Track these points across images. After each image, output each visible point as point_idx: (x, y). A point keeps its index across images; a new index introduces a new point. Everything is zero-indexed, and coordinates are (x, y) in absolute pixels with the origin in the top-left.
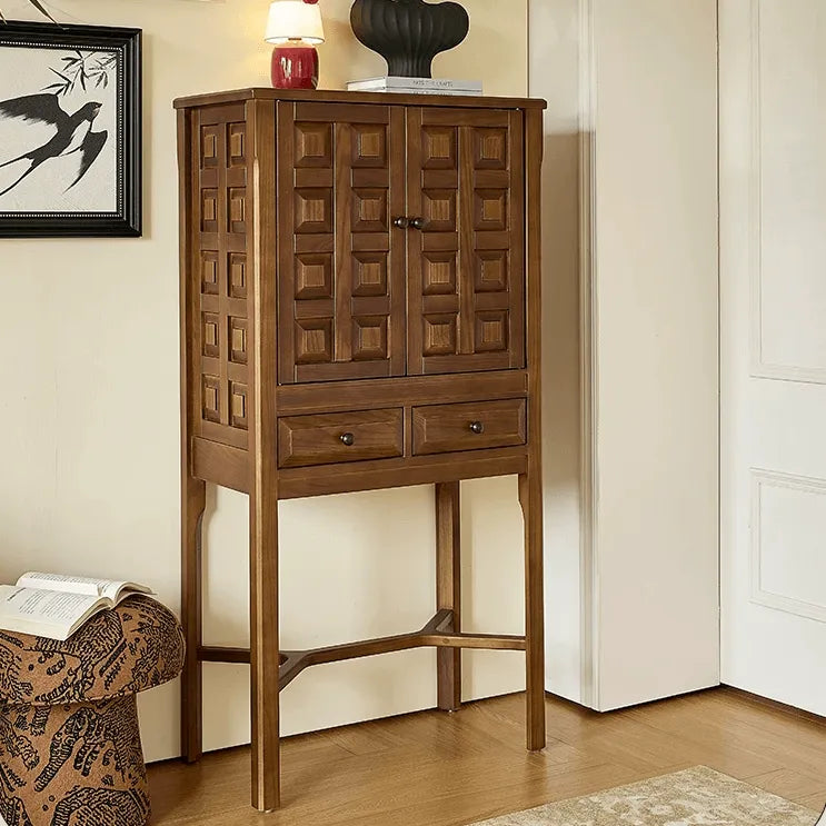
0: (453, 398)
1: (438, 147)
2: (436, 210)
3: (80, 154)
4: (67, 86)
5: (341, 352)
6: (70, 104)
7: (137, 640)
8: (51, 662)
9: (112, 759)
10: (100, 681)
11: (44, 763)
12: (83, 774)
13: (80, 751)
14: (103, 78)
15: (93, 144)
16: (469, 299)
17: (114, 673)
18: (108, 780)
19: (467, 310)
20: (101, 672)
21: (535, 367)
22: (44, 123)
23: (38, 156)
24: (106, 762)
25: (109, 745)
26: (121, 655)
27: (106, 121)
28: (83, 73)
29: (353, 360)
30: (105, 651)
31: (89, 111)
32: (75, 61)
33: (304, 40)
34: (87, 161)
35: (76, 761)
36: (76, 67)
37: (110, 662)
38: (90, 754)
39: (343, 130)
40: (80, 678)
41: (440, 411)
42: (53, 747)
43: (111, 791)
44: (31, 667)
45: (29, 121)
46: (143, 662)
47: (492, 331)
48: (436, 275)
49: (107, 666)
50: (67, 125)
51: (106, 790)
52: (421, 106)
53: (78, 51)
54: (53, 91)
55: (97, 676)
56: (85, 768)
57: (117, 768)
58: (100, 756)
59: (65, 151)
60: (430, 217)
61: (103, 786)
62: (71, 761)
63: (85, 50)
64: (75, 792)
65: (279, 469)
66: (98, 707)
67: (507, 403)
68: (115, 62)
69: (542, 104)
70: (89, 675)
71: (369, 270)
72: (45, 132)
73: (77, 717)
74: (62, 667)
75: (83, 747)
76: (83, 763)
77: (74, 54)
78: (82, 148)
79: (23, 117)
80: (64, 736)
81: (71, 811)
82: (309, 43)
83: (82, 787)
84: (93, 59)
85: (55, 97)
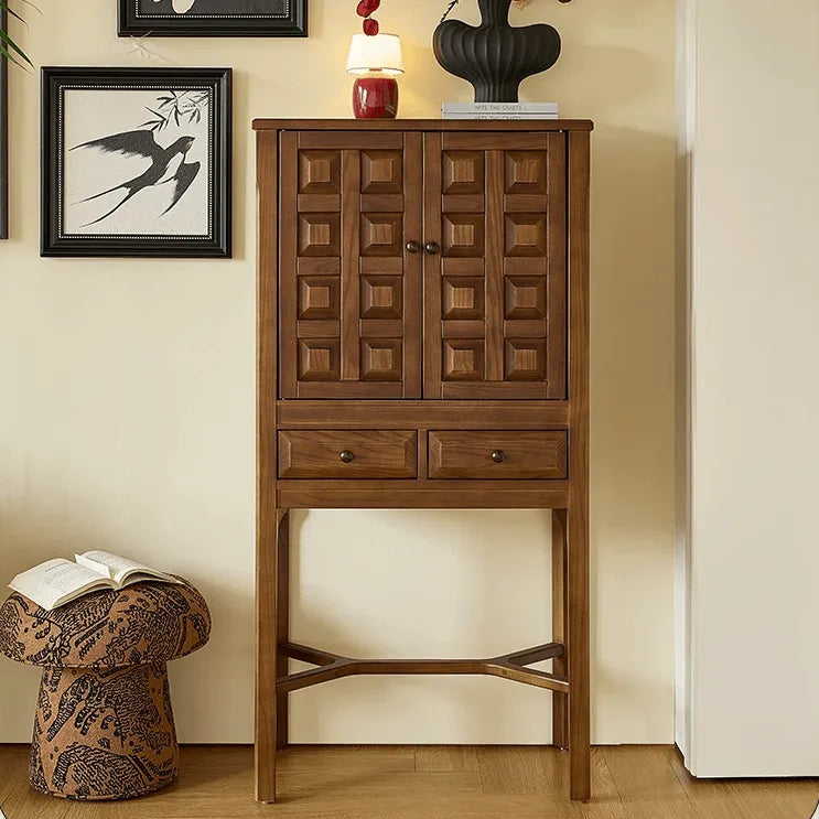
0: (475, 424)
1: (458, 171)
2: (459, 234)
3: (174, 183)
4: (162, 123)
5: (348, 371)
6: (164, 139)
7: (121, 620)
8: (41, 628)
9: (111, 725)
10: (75, 651)
11: (54, 717)
12: (82, 733)
13: (81, 712)
14: (195, 115)
15: (186, 175)
16: (497, 324)
17: (89, 646)
18: (105, 742)
19: (494, 336)
20: (77, 643)
21: (578, 399)
22: (140, 156)
23: (135, 186)
24: (104, 726)
25: (110, 711)
26: (99, 631)
27: (199, 153)
28: (177, 111)
29: (360, 380)
30: (85, 625)
31: (183, 144)
32: (169, 100)
33: (384, 71)
34: (180, 190)
35: (77, 721)
36: (170, 106)
37: (86, 636)
38: (90, 716)
39: (351, 157)
40: (57, 645)
41: (460, 438)
42: (61, 704)
43: (107, 753)
44: (26, 630)
45: (127, 154)
46: (120, 641)
47: (524, 359)
48: (457, 299)
49: (82, 639)
50: (161, 157)
51: (102, 751)
52: (441, 131)
53: (172, 91)
54: (149, 127)
55: (73, 647)
56: (84, 728)
57: (116, 734)
58: (101, 719)
59: (160, 180)
60: (452, 241)
61: (99, 747)
62: (73, 718)
63: (180, 90)
64: (73, 747)
65: (278, 479)
66: (101, 676)
67: (544, 435)
68: (206, 100)
69: (589, 125)
70: (66, 644)
71: (379, 292)
72: (142, 164)
73: (82, 681)
74: (46, 634)
75: (85, 709)
76: (83, 724)
77: (168, 94)
78: (175, 178)
79: (120, 151)
80: (70, 696)
81: (69, 764)
82: (388, 74)
83: (80, 744)
84: (186, 98)
85: (150, 133)
